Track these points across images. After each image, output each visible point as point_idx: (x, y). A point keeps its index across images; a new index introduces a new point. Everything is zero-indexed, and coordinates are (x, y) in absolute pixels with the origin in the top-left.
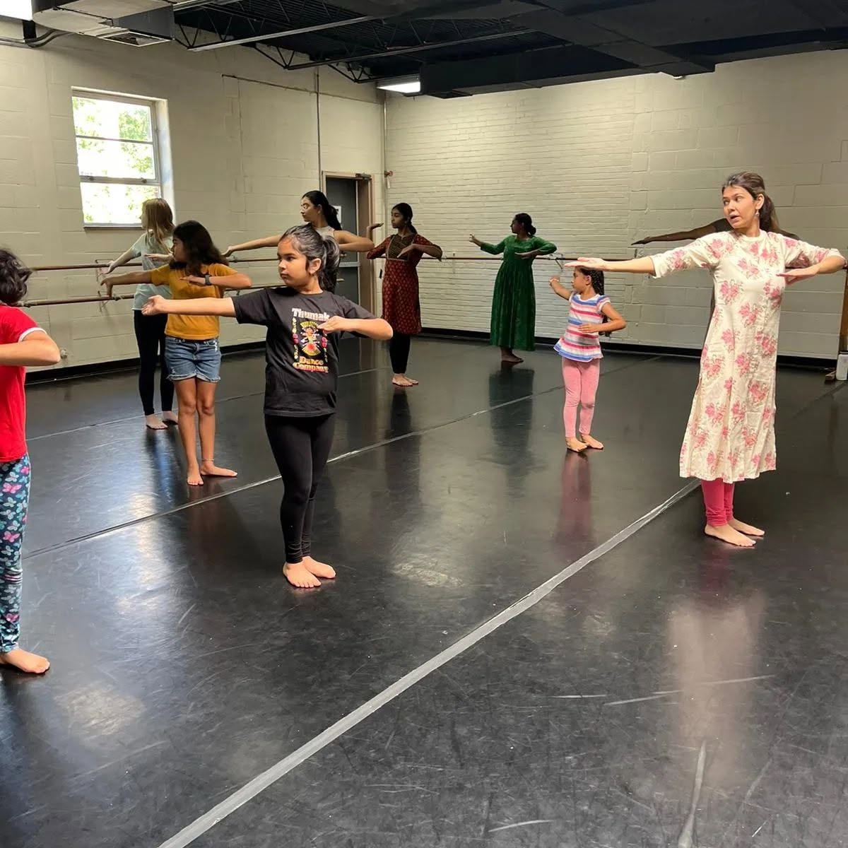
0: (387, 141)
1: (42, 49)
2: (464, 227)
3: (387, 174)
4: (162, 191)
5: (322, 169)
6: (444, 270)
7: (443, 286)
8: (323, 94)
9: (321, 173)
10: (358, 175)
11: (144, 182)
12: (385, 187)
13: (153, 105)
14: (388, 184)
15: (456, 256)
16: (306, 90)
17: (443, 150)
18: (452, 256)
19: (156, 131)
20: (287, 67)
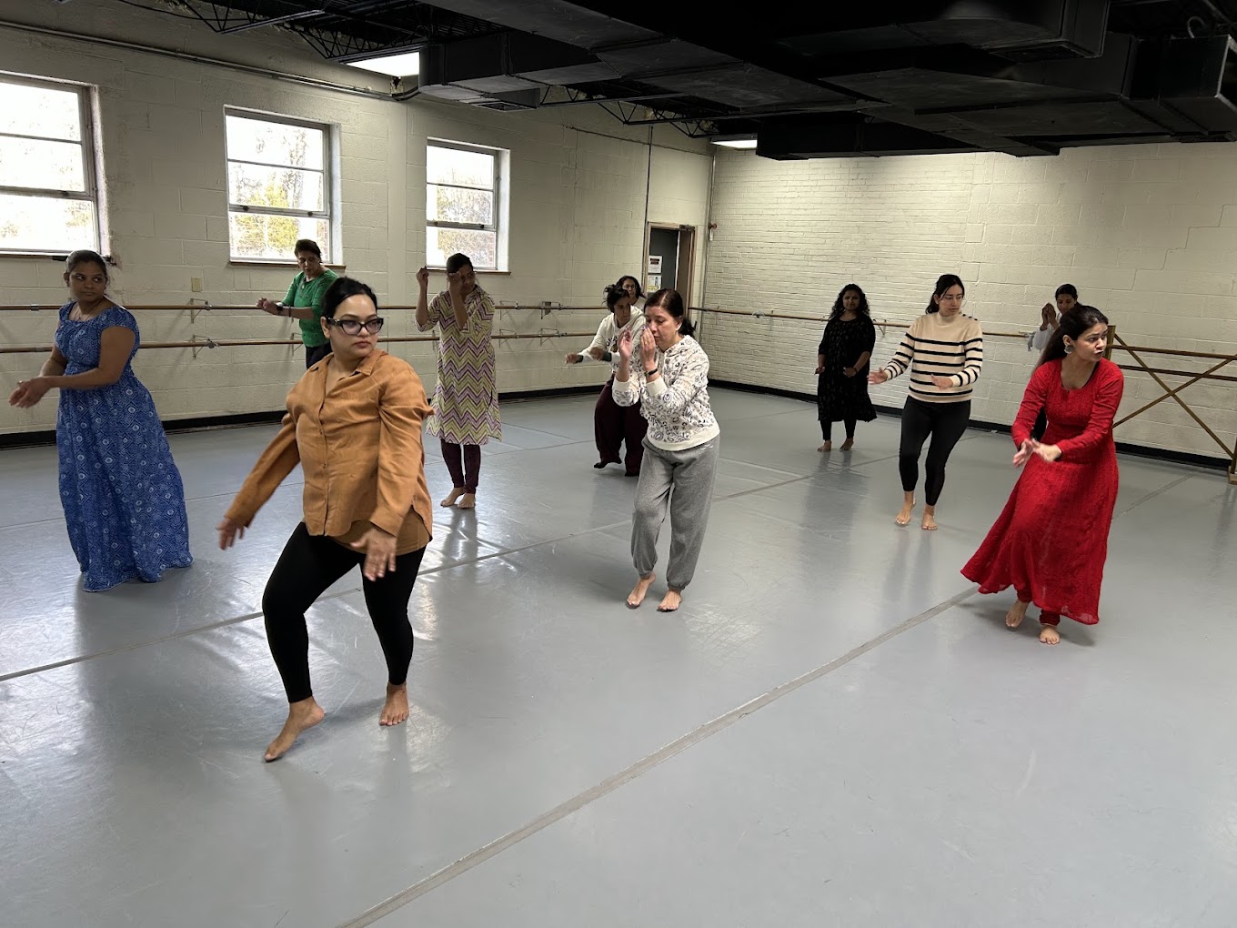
0: (714, 193)
1: (407, 103)
2: (787, 284)
3: (710, 227)
4: (497, 236)
5: (648, 220)
6: (762, 327)
7: (758, 342)
8: (655, 145)
9: (647, 223)
10: (682, 227)
11: (482, 227)
12: (707, 239)
13: (497, 155)
14: (711, 236)
15: (774, 314)
16: (639, 142)
17: (771, 206)
18: (770, 313)
19: (497, 179)
20: (627, 122)
